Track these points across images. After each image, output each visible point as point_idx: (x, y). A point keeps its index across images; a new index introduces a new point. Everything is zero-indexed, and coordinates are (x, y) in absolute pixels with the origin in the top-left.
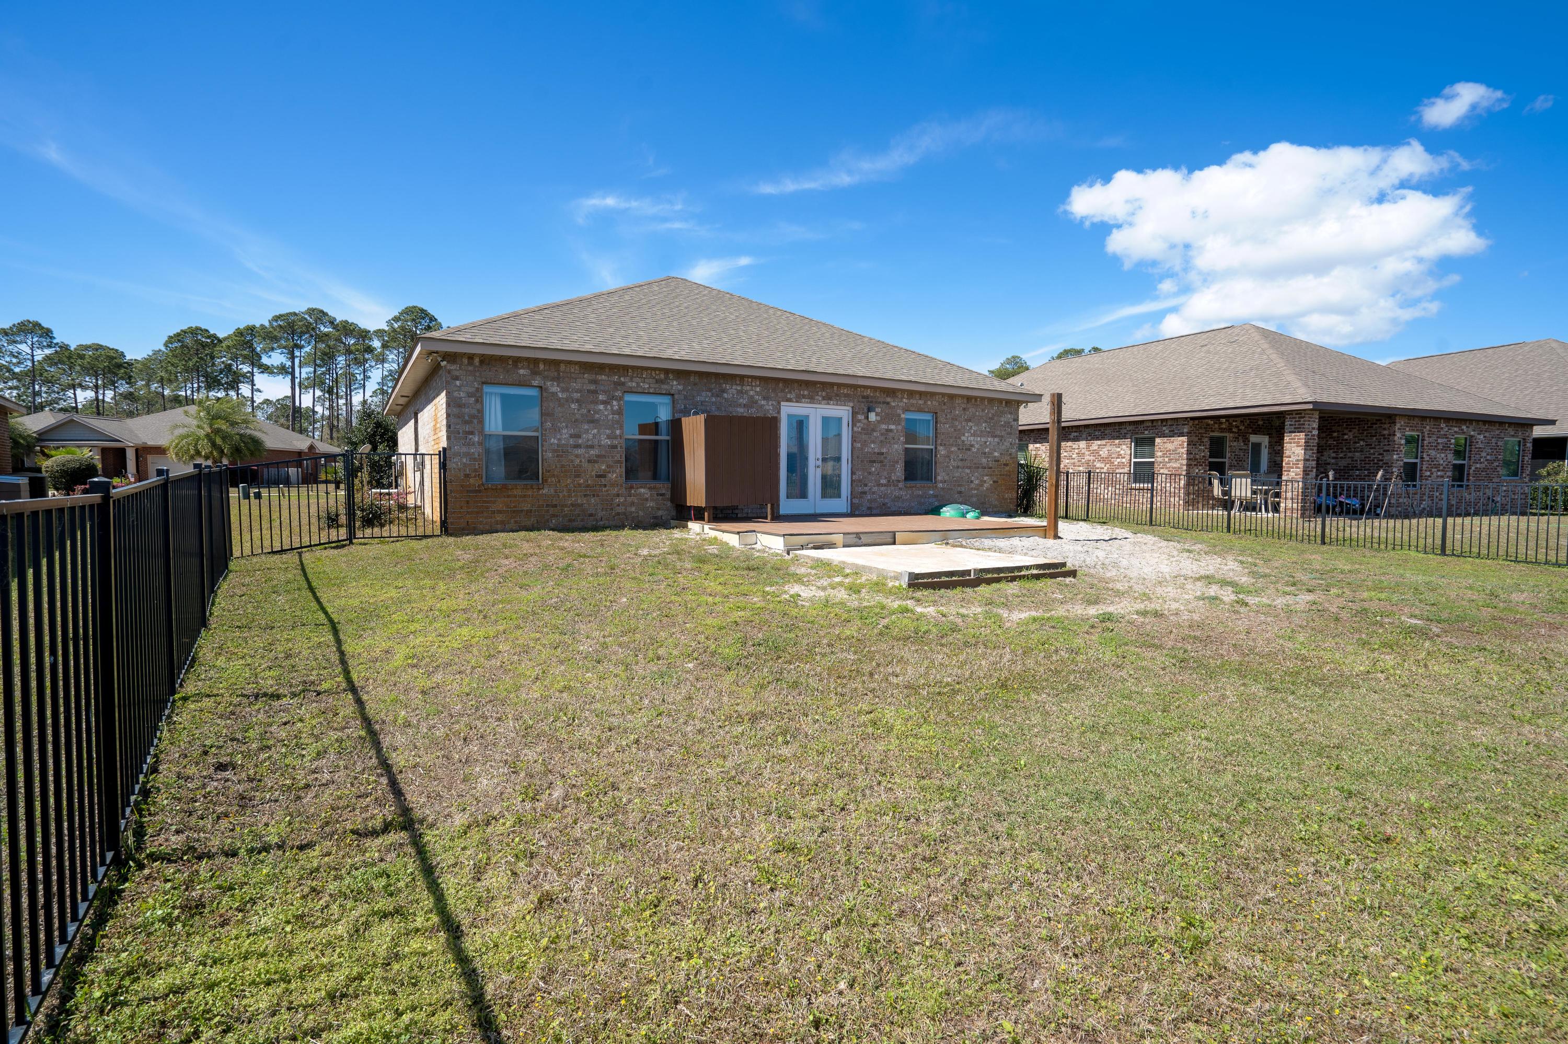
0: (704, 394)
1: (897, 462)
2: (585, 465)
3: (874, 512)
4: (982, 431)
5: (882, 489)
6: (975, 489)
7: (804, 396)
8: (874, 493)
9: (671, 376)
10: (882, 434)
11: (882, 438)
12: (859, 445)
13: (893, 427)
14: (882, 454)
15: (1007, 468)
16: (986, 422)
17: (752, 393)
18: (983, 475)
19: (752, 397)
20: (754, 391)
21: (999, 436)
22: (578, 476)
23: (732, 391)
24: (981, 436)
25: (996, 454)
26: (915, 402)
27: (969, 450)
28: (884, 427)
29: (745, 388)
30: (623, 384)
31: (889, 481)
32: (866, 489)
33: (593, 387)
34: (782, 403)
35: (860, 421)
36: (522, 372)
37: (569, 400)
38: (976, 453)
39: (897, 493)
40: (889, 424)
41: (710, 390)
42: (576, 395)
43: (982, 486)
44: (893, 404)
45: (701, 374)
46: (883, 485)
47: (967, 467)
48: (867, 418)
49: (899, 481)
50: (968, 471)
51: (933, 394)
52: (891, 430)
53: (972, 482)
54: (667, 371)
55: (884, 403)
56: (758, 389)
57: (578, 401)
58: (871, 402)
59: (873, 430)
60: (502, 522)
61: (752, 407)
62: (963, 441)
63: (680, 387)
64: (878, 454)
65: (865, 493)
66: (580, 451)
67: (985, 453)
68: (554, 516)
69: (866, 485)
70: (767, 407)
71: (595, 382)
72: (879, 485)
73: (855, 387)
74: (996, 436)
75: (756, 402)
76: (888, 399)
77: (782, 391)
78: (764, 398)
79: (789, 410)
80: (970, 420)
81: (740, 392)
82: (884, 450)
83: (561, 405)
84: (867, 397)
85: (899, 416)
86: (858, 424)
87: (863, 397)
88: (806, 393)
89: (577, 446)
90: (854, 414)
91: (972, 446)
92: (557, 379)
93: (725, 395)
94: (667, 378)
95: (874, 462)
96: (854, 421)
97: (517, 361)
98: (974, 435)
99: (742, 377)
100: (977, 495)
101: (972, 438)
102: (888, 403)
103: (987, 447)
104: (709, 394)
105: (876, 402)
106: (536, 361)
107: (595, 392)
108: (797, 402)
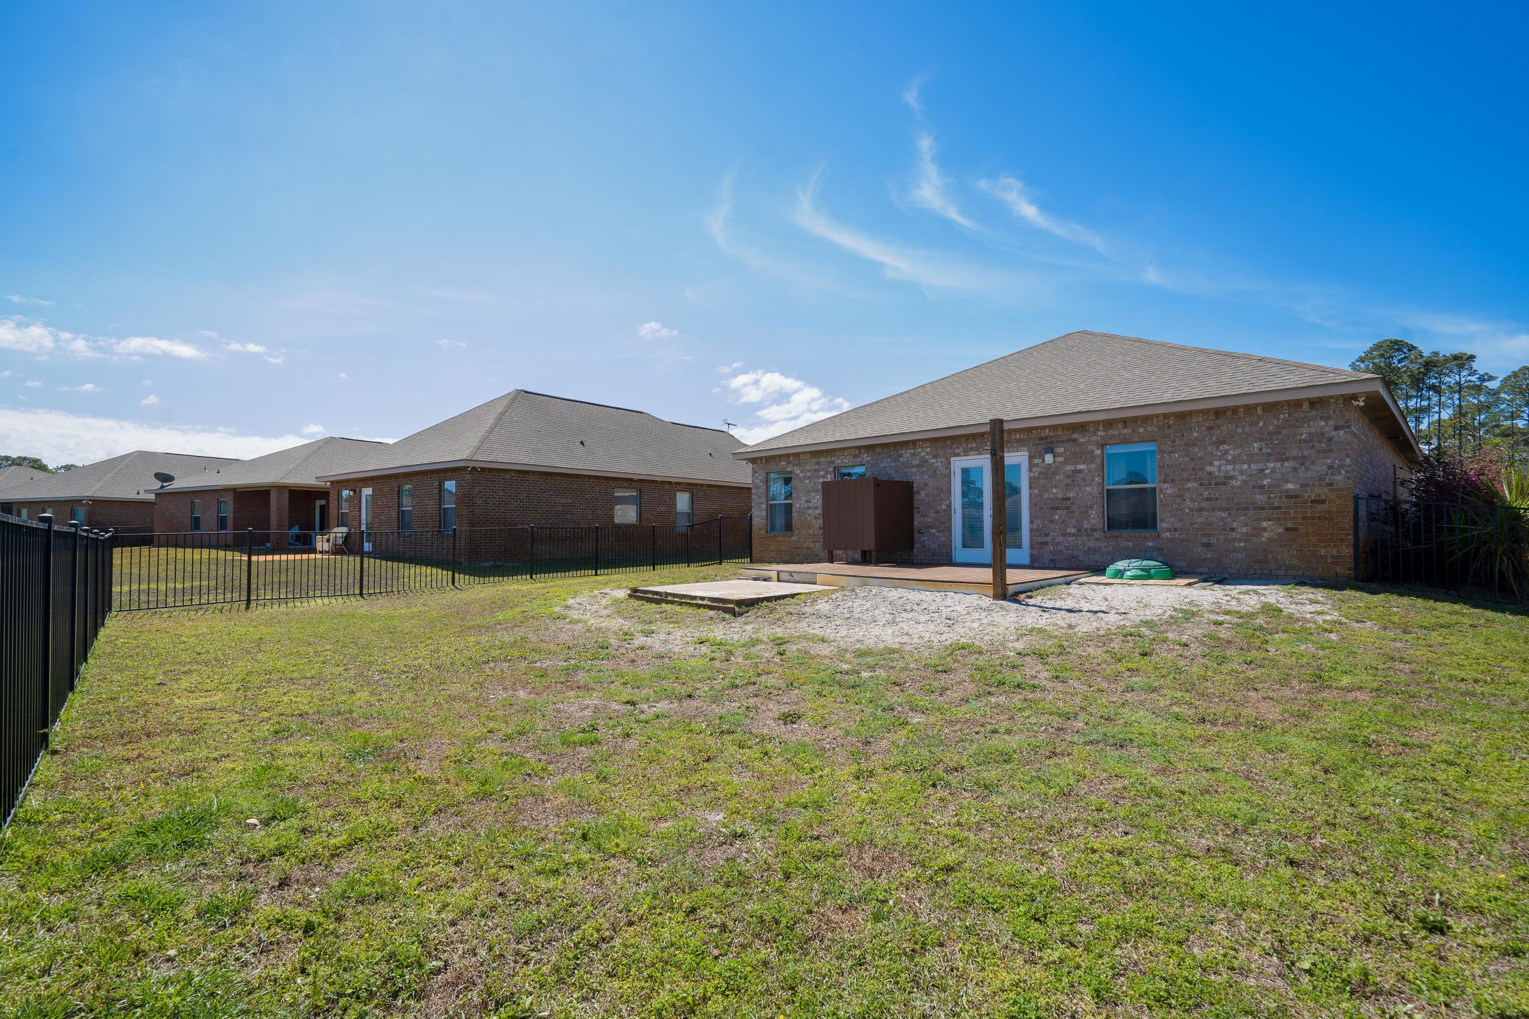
0: (885, 461)
1: (1091, 507)
2: (813, 521)
3: (1058, 565)
4: (1252, 455)
5: (1071, 539)
6: (1240, 540)
7: (972, 449)
8: (1058, 544)
9: (862, 451)
10: (1067, 477)
11: (1068, 481)
12: (1037, 491)
13: (1082, 467)
14: (1069, 499)
15: (1325, 507)
16: (1261, 440)
17: (923, 454)
18: (1258, 520)
19: (923, 457)
20: (925, 452)
21: (1295, 458)
22: (809, 528)
23: (907, 454)
24: (1249, 463)
25: (1290, 486)
26: (1116, 432)
27: (1224, 484)
28: (1070, 468)
29: (917, 451)
30: (833, 462)
31: (1079, 530)
32: (1048, 539)
33: (817, 467)
34: (953, 459)
35: (1036, 465)
36: (783, 463)
37: (805, 478)
38: (1241, 487)
39: (1092, 544)
40: (1076, 464)
41: (890, 457)
42: (808, 474)
43: (1258, 535)
44: (1082, 440)
45: (883, 446)
46: (1070, 535)
47: (1221, 509)
48: (1044, 461)
49: (1095, 530)
50: (1224, 514)
51: (1146, 419)
52: (1080, 471)
53: (1233, 530)
54: (859, 448)
55: (1068, 441)
56: (928, 450)
57: (809, 478)
58: (1052, 442)
59: (1055, 473)
60: (774, 558)
61: (923, 466)
62: (1210, 473)
63: (869, 458)
64: (1063, 499)
65: (1046, 543)
66: (810, 511)
67: (1263, 487)
68: (798, 555)
69: (1047, 535)
70: (937, 465)
71: (817, 463)
72: (1065, 535)
73: (1029, 430)
74: (1287, 459)
75: (927, 461)
76: (1075, 436)
77: (950, 447)
78: (935, 457)
79: (958, 464)
80: (1224, 442)
81: (914, 455)
82: (1072, 495)
83: (801, 482)
84: (1046, 438)
85: (1092, 452)
86: (1034, 469)
87: (1041, 439)
88: (974, 445)
89: (809, 508)
90: (1031, 458)
91: (1231, 478)
92: (799, 465)
93: (901, 459)
94: (860, 452)
95: (1058, 508)
96: (1031, 466)
97: (780, 456)
98: (1234, 462)
99: (914, 442)
100: (1244, 549)
101: (1230, 467)
102: (1075, 440)
103: (1266, 476)
104: (889, 460)
105: (1058, 442)
106: (788, 456)
107: (817, 470)
108: (965, 455)
